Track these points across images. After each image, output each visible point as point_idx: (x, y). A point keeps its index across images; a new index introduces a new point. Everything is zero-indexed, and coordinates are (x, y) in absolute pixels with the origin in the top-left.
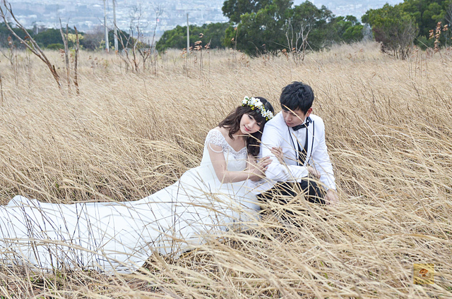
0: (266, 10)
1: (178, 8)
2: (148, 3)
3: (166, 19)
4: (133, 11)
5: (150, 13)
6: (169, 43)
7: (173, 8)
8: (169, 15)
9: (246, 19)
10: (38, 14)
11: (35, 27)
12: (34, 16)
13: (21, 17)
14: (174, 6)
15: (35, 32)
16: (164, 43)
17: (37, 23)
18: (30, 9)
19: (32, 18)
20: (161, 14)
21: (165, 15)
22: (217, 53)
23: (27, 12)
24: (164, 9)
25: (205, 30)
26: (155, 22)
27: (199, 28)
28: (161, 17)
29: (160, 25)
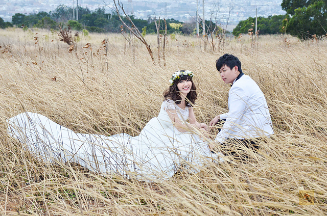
0: (314, 5)
1: (252, 4)
3: (242, 12)
5: (231, 8)
6: (243, 30)
7: (249, 5)
8: (245, 9)
9: (299, 12)
10: (152, 9)
11: (150, 19)
12: (150, 11)
13: (141, 11)
14: (250, 3)
15: (149, 22)
16: (239, 30)
17: (151, 16)
18: (147, 6)
19: (149, 12)
20: (239, 9)
21: (242, 10)
22: (277, 37)
23: (145, 8)
24: (242, 5)
25: (270, 21)
26: (235, 15)
27: (265, 19)
28: (239, 10)
29: (238, 16)
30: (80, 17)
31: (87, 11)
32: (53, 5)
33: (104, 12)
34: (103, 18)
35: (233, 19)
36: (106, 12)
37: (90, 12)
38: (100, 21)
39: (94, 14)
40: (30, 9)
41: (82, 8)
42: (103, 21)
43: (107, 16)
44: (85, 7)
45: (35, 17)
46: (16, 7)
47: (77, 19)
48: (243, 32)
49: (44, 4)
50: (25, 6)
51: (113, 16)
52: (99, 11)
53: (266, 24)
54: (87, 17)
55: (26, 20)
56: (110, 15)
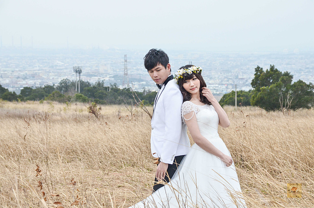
0: (275, 85)
1: (239, 77)
2: (219, 73)
3: (231, 84)
4: (209, 79)
5: (220, 80)
6: (226, 101)
7: (237, 77)
8: (234, 82)
9: (264, 90)
10: (147, 81)
11: (144, 91)
12: (144, 83)
13: (136, 83)
15: (144, 94)
16: (223, 102)
17: (146, 87)
18: (142, 78)
19: (143, 84)
20: (228, 81)
21: (231, 82)
22: (252, 109)
23: (140, 80)
24: (230, 77)
25: (250, 94)
26: (224, 87)
27: (246, 92)
28: (227, 83)
29: (227, 88)
30: (82, 90)
31: (88, 84)
32: (53, 78)
33: (103, 85)
34: (103, 91)
35: (222, 91)
36: (105, 85)
37: (90, 85)
38: (99, 93)
39: (94, 87)
40: (31, 81)
41: (83, 82)
42: (102, 93)
43: (106, 88)
44: (86, 81)
45: (41, 90)
46: (18, 80)
47: (79, 92)
48: (226, 104)
49: (45, 77)
50: (27, 78)
51: (112, 89)
52: (99, 84)
53: (246, 97)
54: (88, 90)
55: (34, 93)
56: (109, 87)
